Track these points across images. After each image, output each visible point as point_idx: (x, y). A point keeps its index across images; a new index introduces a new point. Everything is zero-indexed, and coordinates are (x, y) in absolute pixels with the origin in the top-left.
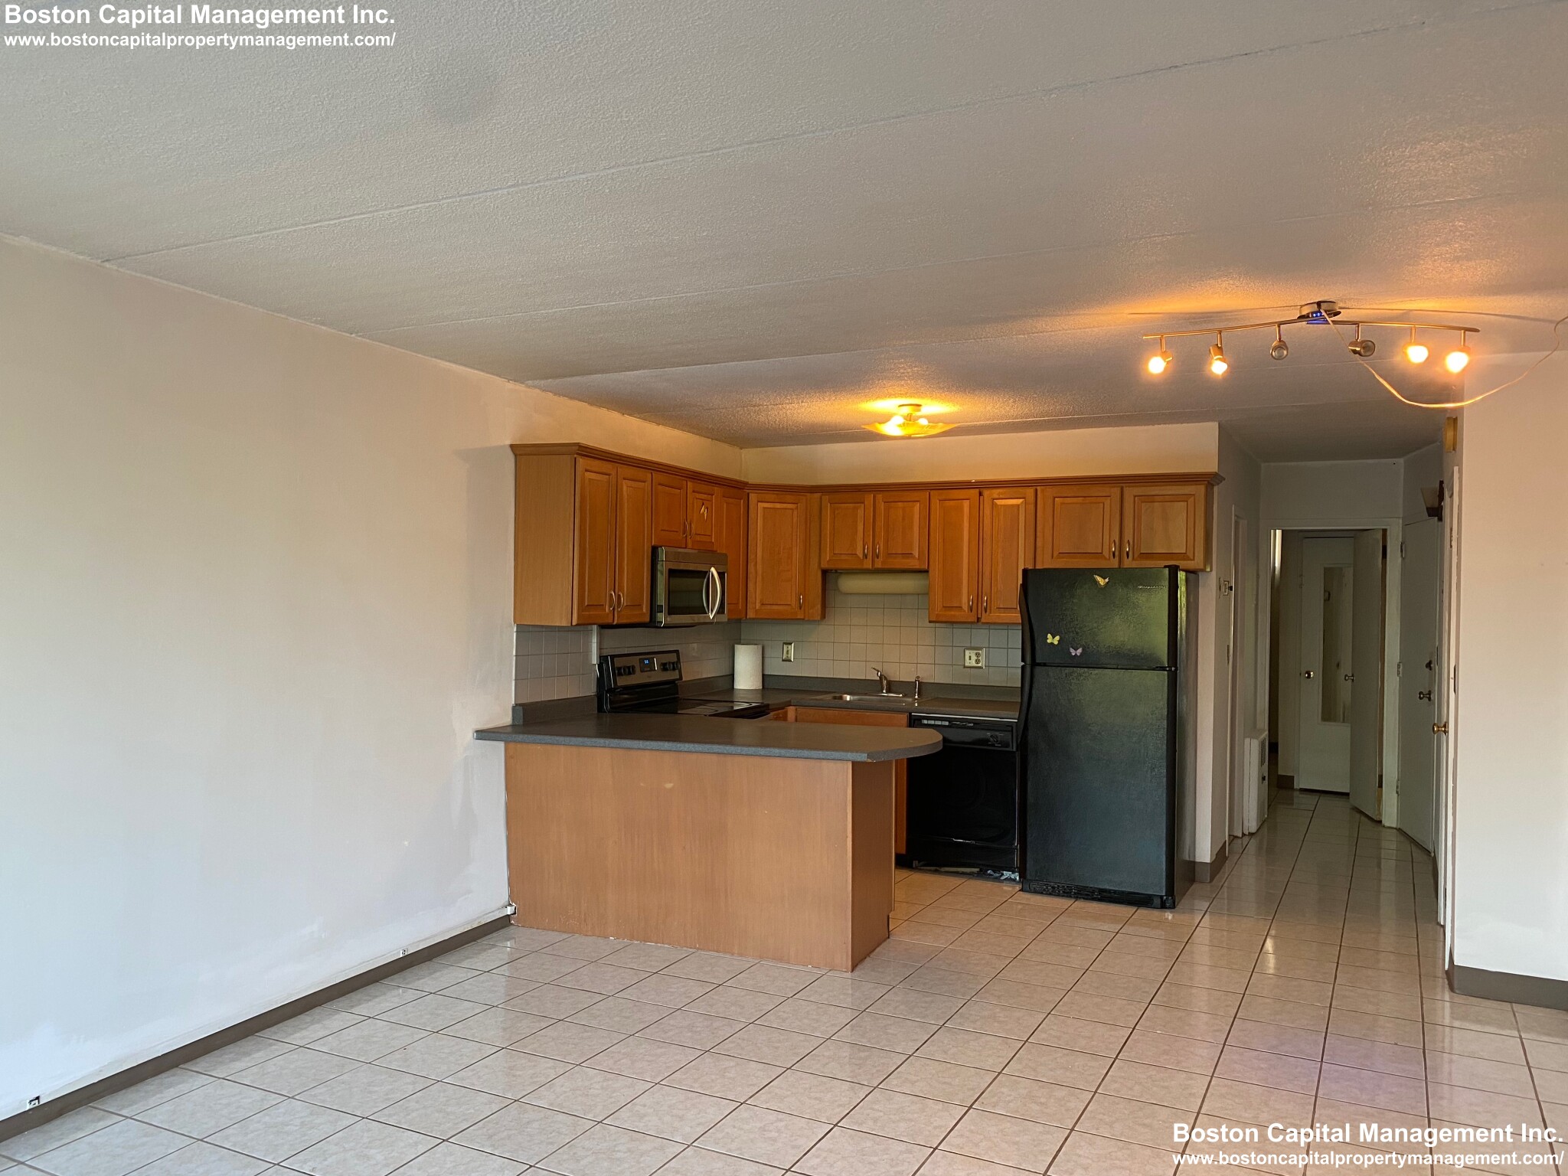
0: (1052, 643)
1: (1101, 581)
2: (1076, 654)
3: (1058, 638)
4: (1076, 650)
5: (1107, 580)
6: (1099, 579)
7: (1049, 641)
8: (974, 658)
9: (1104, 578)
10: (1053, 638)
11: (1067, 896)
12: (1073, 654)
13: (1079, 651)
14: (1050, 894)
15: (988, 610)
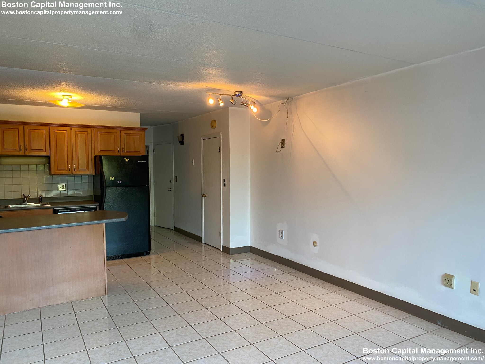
0: (112, 180)
1: (127, 160)
2: (120, 183)
3: (113, 178)
4: (120, 181)
5: (128, 159)
6: (126, 159)
7: (111, 179)
8: (62, 187)
9: (127, 159)
10: (112, 178)
11: (118, 259)
12: (119, 183)
13: (121, 182)
14: (113, 260)
15: (75, 170)
